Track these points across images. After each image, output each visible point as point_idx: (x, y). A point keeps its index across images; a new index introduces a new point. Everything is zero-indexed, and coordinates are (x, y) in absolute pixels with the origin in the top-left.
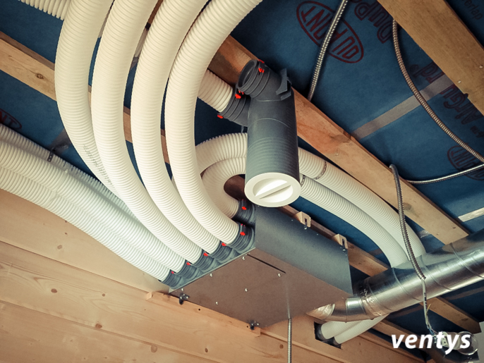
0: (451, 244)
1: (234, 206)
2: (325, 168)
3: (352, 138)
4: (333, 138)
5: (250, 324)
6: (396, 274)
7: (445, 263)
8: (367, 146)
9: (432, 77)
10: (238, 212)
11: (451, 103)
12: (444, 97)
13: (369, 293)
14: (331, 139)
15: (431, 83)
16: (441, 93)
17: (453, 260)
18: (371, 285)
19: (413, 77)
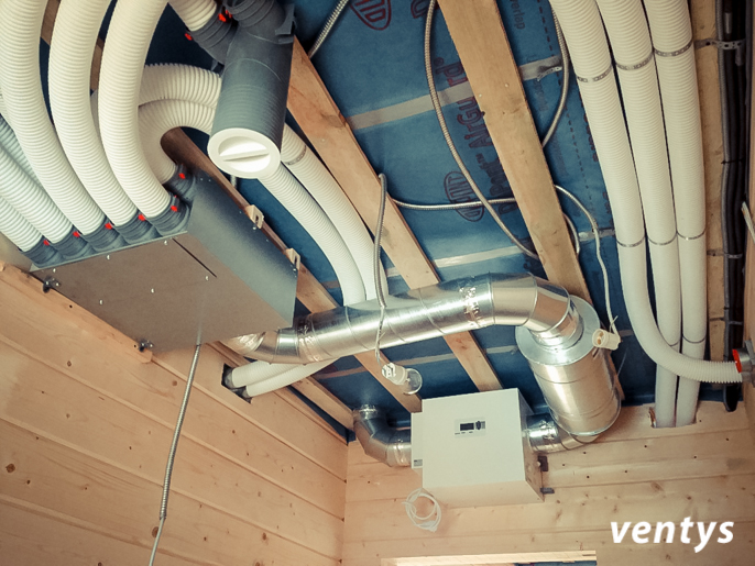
0: (419, 289)
1: (169, 169)
2: (303, 154)
3: (347, 125)
4: (325, 117)
5: (140, 343)
6: (349, 314)
7: (407, 309)
8: (361, 141)
9: (454, 79)
10: (173, 179)
11: (465, 117)
12: (460, 108)
13: (309, 330)
14: (321, 117)
15: (451, 86)
16: (458, 103)
17: (416, 307)
18: (314, 322)
19: (435, 72)
